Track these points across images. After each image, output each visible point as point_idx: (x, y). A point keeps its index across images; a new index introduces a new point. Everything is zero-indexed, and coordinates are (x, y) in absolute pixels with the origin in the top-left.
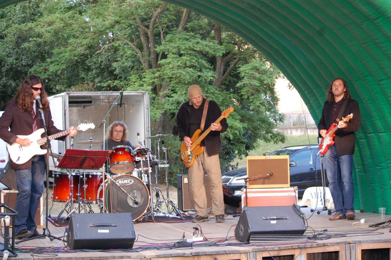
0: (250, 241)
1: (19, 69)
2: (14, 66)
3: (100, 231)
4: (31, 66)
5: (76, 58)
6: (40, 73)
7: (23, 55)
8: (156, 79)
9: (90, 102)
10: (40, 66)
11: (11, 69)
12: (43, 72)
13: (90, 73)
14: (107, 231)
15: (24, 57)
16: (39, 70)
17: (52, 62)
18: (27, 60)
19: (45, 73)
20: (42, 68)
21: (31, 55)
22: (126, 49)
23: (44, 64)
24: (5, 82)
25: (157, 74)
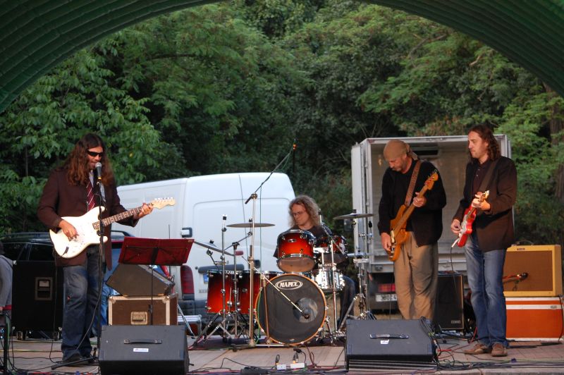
0: (350, 369)
1: (342, 95)
2: (334, 91)
3: (135, 350)
4: (361, 90)
5: (435, 75)
6: (377, 101)
7: (350, 71)
8: (548, 111)
9: (435, 152)
10: (377, 90)
11: (330, 96)
12: (382, 100)
13: (458, 101)
14: (146, 350)
15: (350, 75)
16: (375, 96)
17: (396, 84)
18: (356, 79)
19: (384, 102)
20: (379, 93)
21: (363, 72)
22: (495, 61)
23: (383, 87)
24: (318, 117)
25: (551, 103)
